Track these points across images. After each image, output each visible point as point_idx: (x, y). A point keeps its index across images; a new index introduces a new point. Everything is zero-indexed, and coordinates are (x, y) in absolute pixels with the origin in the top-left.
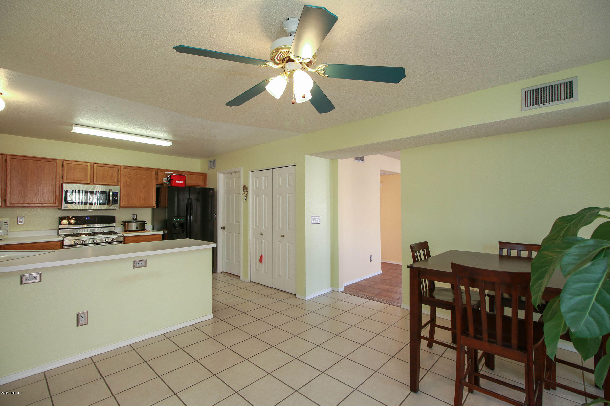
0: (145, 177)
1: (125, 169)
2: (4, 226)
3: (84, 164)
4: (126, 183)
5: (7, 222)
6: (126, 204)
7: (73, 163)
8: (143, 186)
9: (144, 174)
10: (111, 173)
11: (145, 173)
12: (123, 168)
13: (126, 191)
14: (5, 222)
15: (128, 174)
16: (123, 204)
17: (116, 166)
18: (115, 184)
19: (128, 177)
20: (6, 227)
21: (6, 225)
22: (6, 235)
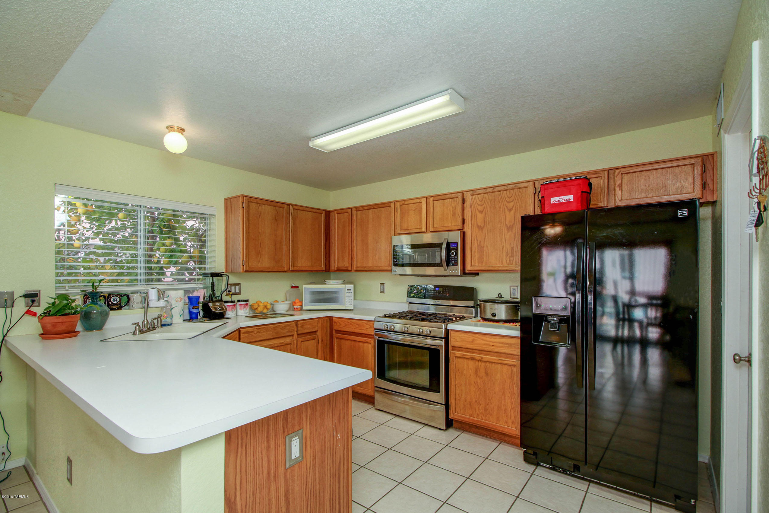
0: (511, 204)
1: (474, 195)
2: (346, 294)
3: (418, 201)
4: (477, 224)
5: (350, 290)
6: (477, 264)
7: (406, 203)
8: (508, 226)
9: (508, 197)
10: (453, 208)
11: (512, 197)
12: (471, 195)
13: (477, 239)
14: (348, 290)
15: (479, 205)
16: (471, 266)
17: (459, 194)
18: (459, 228)
19: (479, 211)
20: (350, 296)
21: (349, 293)
22: (350, 305)
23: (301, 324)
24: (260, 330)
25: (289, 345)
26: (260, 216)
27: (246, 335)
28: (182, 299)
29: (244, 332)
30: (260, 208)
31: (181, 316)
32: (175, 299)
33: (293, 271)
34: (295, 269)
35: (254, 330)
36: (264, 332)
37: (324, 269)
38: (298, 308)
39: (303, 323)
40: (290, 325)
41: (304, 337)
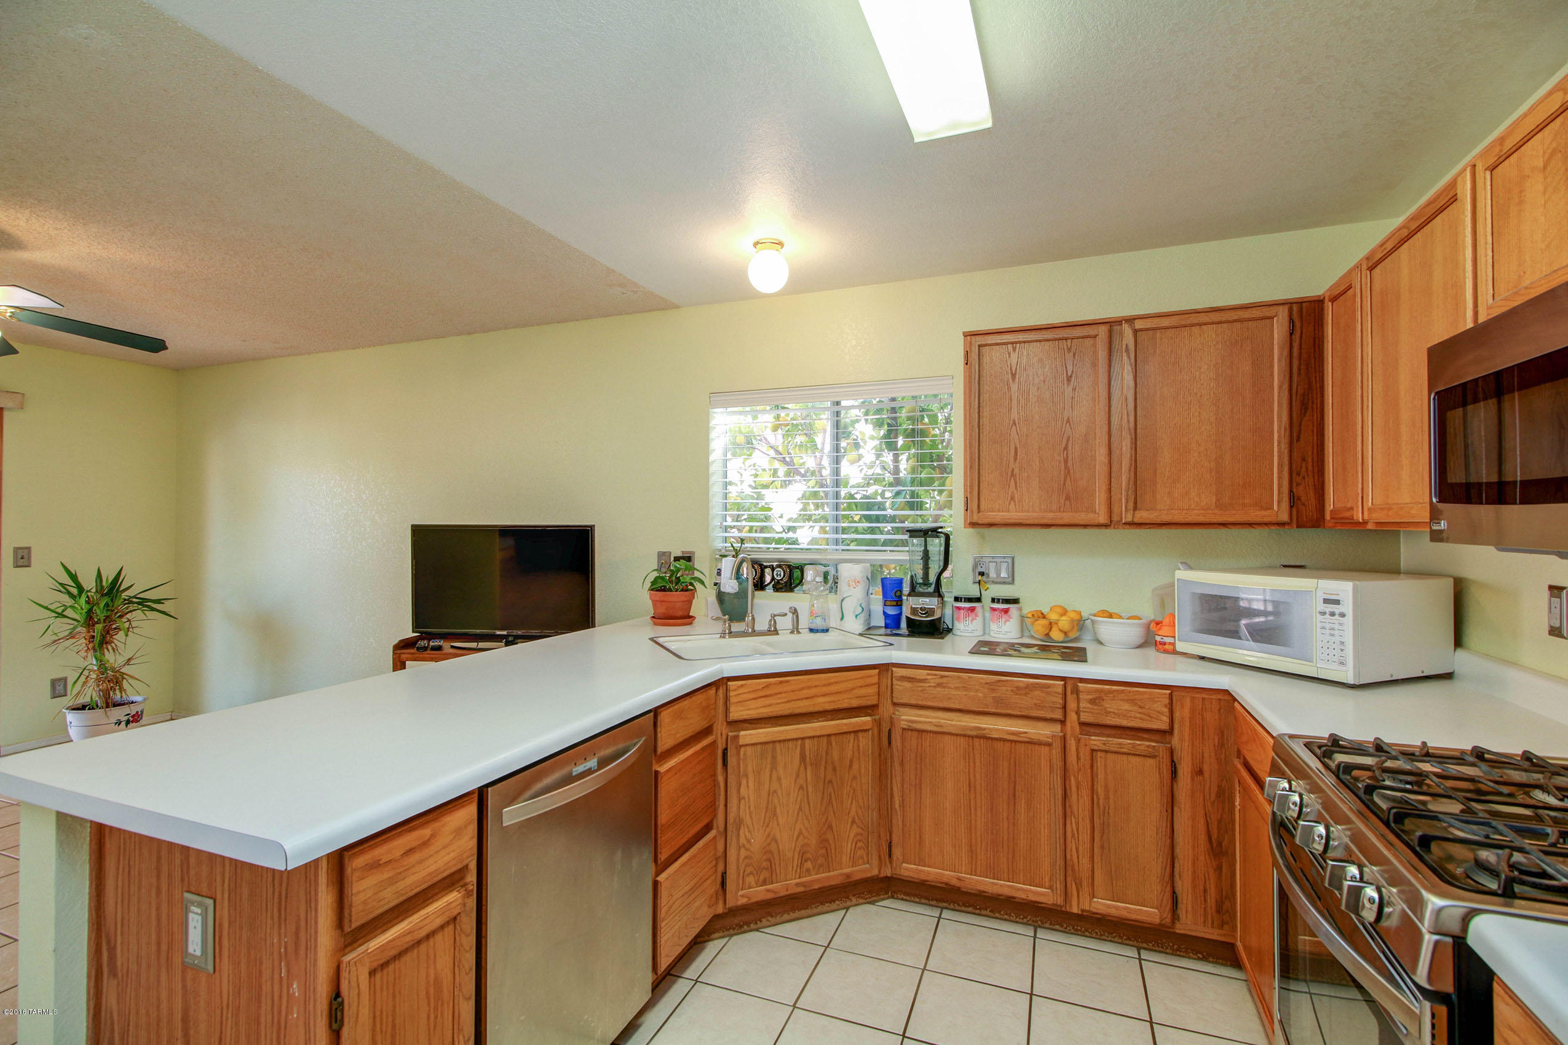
2: (1321, 618)
5: (1337, 602)
14: (1326, 601)
20: (1336, 627)
21: (1332, 614)
22: (1336, 666)
23: (1089, 692)
24: (944, 680)
25: (1047, 748)
26: (1014, 375)
27: (907, 685)
28: (858, 582)
29: (902, 677)
30: (1014, 356)
31: (856, 616)
32: (847, 580)
33: (1132, 524)
34: (1142, 516)
35: (929, 677)
36: (957, 688)
37: (1284, 517)
38: (1165, 644)
39: (1097, 691)
40: (1049, 686)
41: (1108, 736)
